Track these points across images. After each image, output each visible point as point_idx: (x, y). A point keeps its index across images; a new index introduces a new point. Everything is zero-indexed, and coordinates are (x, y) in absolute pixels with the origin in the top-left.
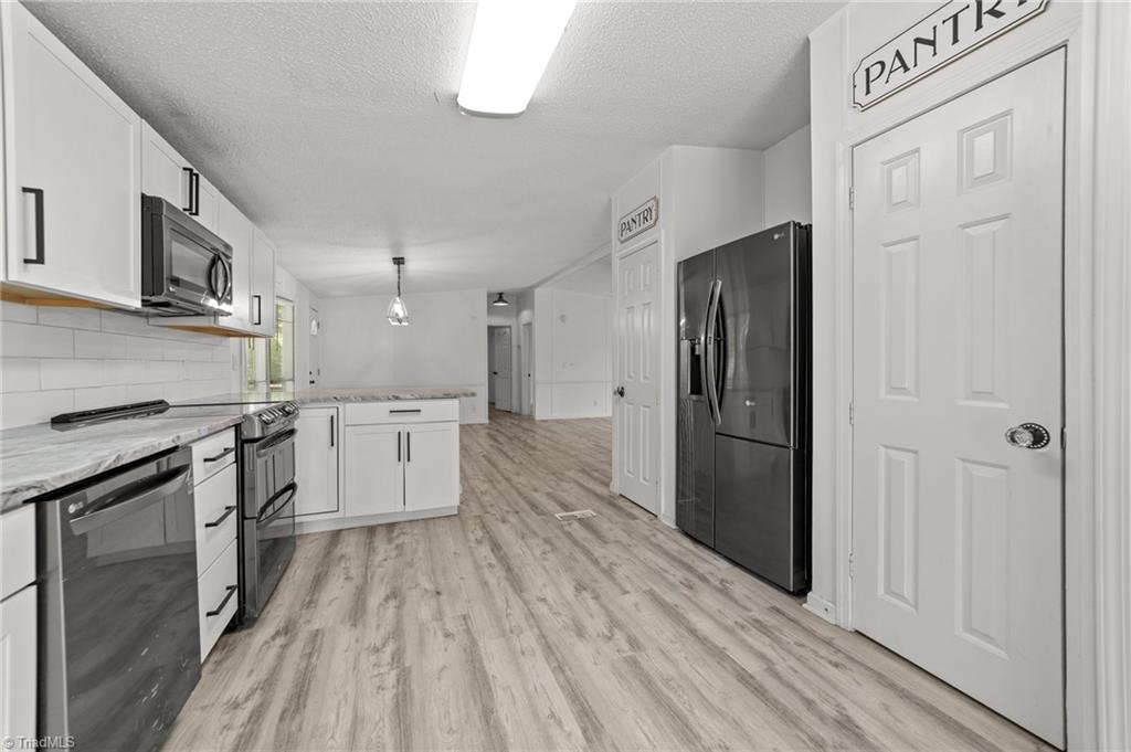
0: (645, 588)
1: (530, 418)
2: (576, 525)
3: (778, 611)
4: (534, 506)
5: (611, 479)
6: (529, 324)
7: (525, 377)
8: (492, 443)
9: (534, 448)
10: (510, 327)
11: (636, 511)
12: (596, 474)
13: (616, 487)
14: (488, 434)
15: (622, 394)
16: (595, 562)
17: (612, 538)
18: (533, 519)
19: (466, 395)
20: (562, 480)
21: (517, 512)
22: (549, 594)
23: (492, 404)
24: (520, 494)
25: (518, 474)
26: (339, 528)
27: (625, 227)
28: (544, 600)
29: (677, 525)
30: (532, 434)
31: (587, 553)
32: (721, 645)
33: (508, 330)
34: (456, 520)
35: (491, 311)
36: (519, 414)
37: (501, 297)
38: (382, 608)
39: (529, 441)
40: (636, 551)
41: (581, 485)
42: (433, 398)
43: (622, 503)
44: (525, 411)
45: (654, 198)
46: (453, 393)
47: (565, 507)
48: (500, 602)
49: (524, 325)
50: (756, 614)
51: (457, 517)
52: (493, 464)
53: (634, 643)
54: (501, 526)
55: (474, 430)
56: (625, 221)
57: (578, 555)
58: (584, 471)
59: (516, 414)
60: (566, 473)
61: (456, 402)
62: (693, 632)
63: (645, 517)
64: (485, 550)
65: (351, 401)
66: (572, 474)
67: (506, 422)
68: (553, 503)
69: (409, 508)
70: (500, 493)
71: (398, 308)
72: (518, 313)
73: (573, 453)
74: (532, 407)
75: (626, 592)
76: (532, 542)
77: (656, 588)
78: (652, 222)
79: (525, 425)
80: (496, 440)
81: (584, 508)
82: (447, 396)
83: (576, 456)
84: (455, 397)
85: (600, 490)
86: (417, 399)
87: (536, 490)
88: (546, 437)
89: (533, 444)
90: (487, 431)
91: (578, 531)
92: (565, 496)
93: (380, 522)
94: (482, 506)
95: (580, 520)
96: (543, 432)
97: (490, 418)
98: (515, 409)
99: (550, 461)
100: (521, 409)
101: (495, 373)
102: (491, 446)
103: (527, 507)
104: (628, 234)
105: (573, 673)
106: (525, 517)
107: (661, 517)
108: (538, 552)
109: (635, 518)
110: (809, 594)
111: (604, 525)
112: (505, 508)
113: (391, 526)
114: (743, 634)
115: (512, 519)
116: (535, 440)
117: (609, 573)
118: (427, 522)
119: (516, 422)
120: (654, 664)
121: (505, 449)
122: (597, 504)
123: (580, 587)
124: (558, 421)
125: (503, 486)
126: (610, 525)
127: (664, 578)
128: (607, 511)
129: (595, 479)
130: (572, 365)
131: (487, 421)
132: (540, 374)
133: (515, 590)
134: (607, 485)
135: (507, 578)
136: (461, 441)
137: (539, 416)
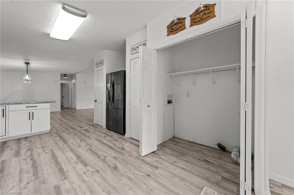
0: (96, 138)
1: (75, 109)
2: (83, 130)
3: (120, 137)
4: (72, 128)
5: (94, 121)
6: (75, 84)
7: (73, 98)
8: (61, 116)
9: (75, 116)
10: (69, 84)
11: (98, 126)
12: (91, 120)
13: (95, 122)
14: (60, 114)
15: (96, 101)
16: (86, 136)
17: (91, 131)
18: (72, 131)
19: (52, 102)
20: (81, 122)
21: (68, 130)
22: (73, 143)
23: (62, 106)
24: (69, 126)
25: (69, 122)
26: (6, 140)
27: (97, 64)
28: (72, 144)
29: (106, 127)
30: (74, 113)
31: (84, 135)
32: (107, 143)
33: (68, 85)
34: (49, 134)
35: (62, 79)
36: (72, 108)
37: (65, 75)
38: (26, 153)
39: (73, 115)
40: (96, 133)
41: (86, 123)
42: (41, 103)
43: (96, 125)
44: (73, 107)
45: (103, 60)
46: (48, 101)
47: (81, 127)
48: (61, 146)
49: (73, 84)
50: (116, 138)
51: (50, 133)
52: (62, 121)
53: (91, 146)
54: (63, 133)
55: (55, 113)
56: (97, 63)
57: (82, 135)
58: (88, 120)
59: (70, 108)
60: (83, 121)
61: (49, 104)
62: (103, 143)
63: (100, 127)
64: (58, 138)
65: (11, 104)
66: (84, 121)
67: (67, 110)
68: (78, 127)
69: (32, 132)
70: (63, 127)
71: (27, 77)
72: (71, 80)
73: (86, 116)
74: (75, 106)
75: (91, 139)
76: (71, 135)
77: (98, 138)
78: (102, 65)
79: (73, 111)
80: (63, 115)
81: (86, 127)
82: (46, 102)
83: (87, 117)
84: (49, 103)
85: (91, 123)
86: (36, 103)
87: (74, 125)
88: (78, 113)
89: (75, 115)
90: (60, 113)
91: (83, 131)
92: (81, 126)
93: (22, 137)
94: (57, 130)
95: (84, 130)
96: (78, 112)
97: (61, 109)
98: (70, 107)
99: (79, 119)
100: (72, 107)
101: (64, 97)
102: (61, 117)
103: (70, 129)
104: (97, 66)
105: (76, 152)
106: (70, 131)
107: (103, 127)
108: (72, 136)
109: (98, 127)
110: (125, 134)
111: (90, 130)
112: (64, 129)
113: (26, 138)
114: (112, 142)
115: (66, 131)
116: (75, 114)
117: (89, 137)
118: (39, 136)
119: (70, 110)
120: (93, 148)
121: (66, 117)
122: (89, 126)
123: (81, 140)
124: (83, 110)
125: (64, 125)
126: (92, 129)
127: (100, 136)
128: (91, 127)
129: (90, 121)
130: (87, 95)
131: (60, 110)
132: (78, 97)
133: (65, 143)
134: (93, 122)
135: (63, 142)
136: (50, 116)
137: (77, 108)
